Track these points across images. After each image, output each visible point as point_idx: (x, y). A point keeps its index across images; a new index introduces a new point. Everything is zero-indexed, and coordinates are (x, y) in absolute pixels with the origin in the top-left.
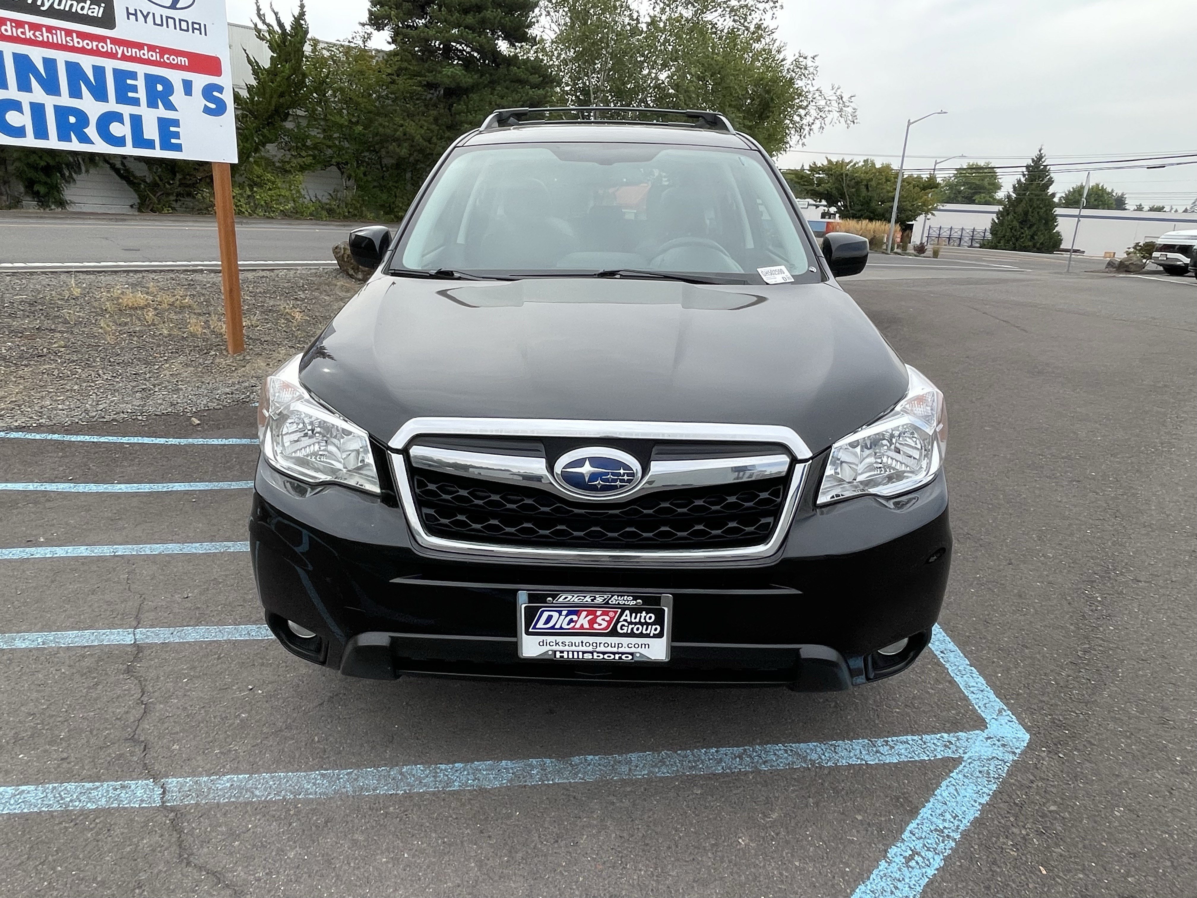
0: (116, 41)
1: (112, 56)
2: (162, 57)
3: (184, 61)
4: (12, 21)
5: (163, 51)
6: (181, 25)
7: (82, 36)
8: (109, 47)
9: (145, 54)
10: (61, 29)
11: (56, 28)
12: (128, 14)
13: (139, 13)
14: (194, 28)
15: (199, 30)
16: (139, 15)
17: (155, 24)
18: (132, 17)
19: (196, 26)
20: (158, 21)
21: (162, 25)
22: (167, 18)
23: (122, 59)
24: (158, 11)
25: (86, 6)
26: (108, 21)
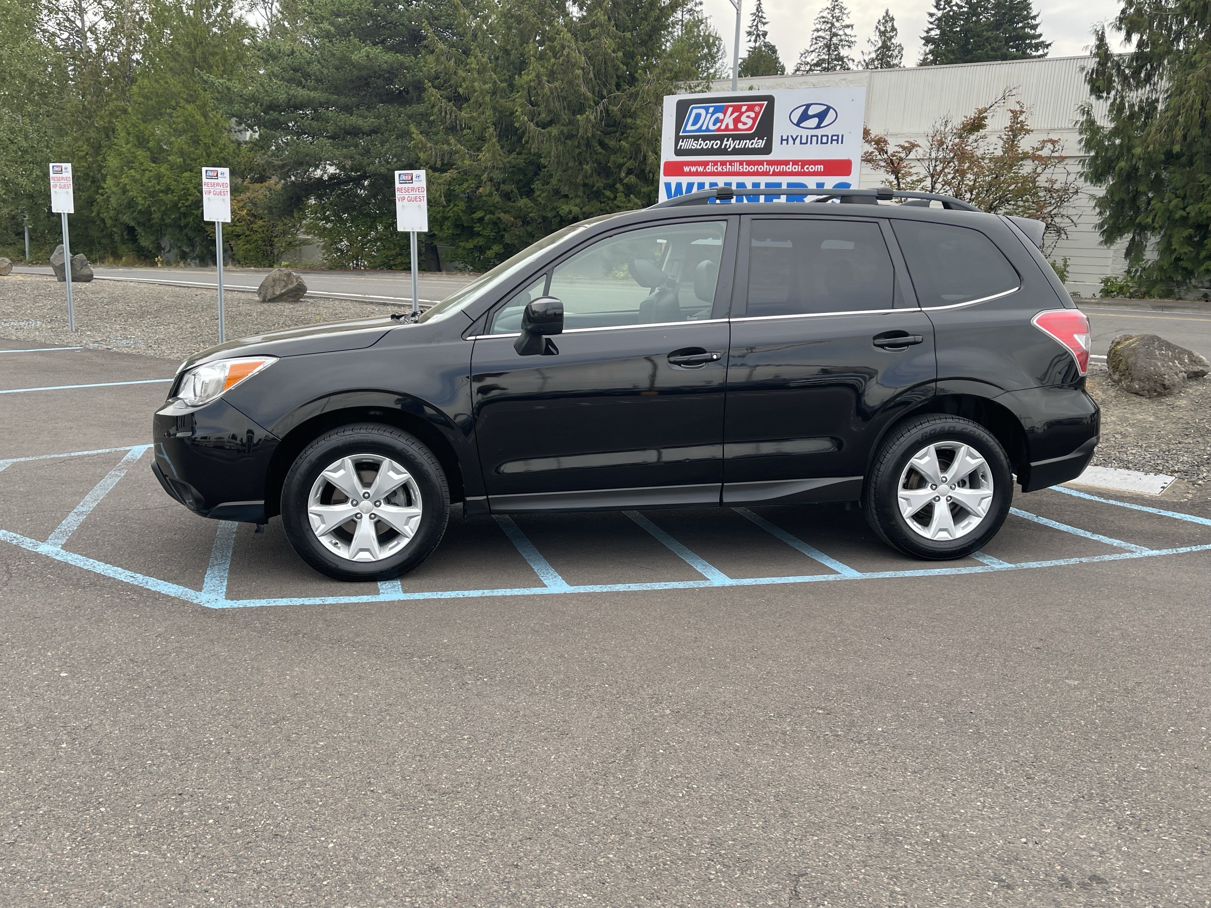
0: (770, 163)
1: (766, 174)
2: (802, 168)
3: (820, 168)
4: (712, 162)
5: (804, 163)
6: (822, 141)
7: (749, 163)
8: (765, 168)
9: (790, 168)
10: (737, 161)
11: (734, 161)
12: (782, 140)
13: (790, 138)
14: (832, 140)
15: (837, 140)
16: (790, 139)
17: (801, 143)
18: (785, 142)
19: (835, 138)
20: (804, 141)
21: (806, 143)
22: (812, 136)
23: (773, 175)
24: (805, 133)
25: (755, 142)
26: (767, 149)
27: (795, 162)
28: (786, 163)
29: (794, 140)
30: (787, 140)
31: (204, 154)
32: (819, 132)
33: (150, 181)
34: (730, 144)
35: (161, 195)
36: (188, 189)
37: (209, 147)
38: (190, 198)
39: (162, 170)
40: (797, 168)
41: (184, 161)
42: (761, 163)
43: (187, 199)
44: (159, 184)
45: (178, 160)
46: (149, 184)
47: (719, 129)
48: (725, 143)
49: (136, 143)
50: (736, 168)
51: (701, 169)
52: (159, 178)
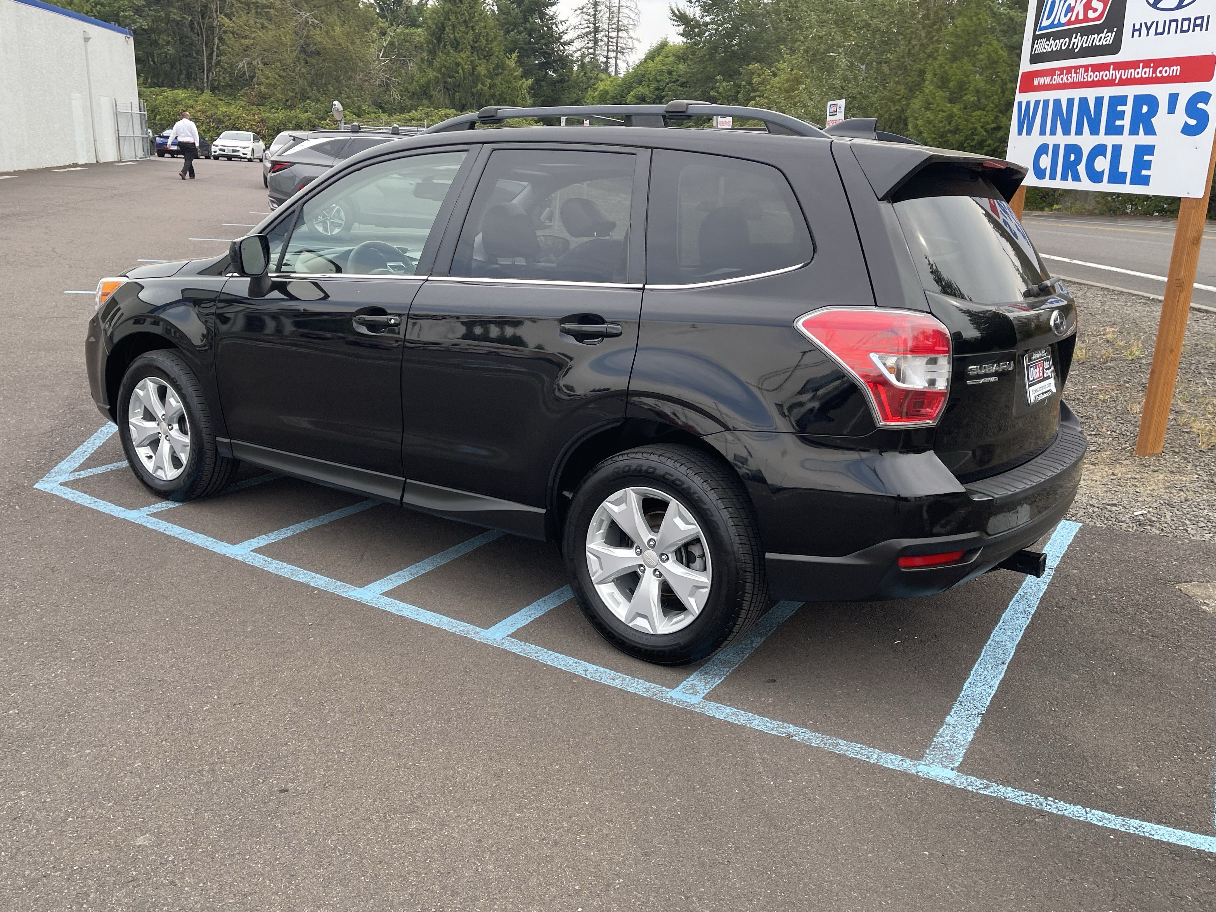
0: (1117, 66)
2: (1154, 71)
3: (1176, 70)
4: (1059, 69)
5: (1157, 64)
6: (1182, 28)
7: (1094, 68)
8: (1110, 74)
9: (1140, 72)
10: (1083, 66)
11: (1080, 67)
12: (1134, 30)
13: (1143, 25)
14: (1195, 25)
15: (1201, 25)
16: (1144, 29)
17: (1157, 34)
18: (1136, 34)
19: (1199, 22)
20: (1160, 30)
21: (1163, 33)
22: (1171, 21)
23: (1119, 84)
24: (1162, 17)
25: (1103, 35)
26: (1115, 48)
27: (1147, 63)
28: (1134, 65)
29: (1148, 29)
30: (1140, 30)
31: (1000, 91)
32: (1179, 15)
33: (942, 122)
34: (1078, 41)
35: (949, 135)
36: (975, 129)
37: (1006, 83)
38: (976, 137)
39: (955, 110)
40: (1147, 73)
41: (979, 100)
42: (1105, 67)
43: (974, 139)
44: (949, 124)
45: (972, 99)
46: (941, 125)
47: (1069, 22)
48: (1073, 40)
49: (940, 84)
50: (1081, 76)
51: (1047, 80)
52: (951, 117)
